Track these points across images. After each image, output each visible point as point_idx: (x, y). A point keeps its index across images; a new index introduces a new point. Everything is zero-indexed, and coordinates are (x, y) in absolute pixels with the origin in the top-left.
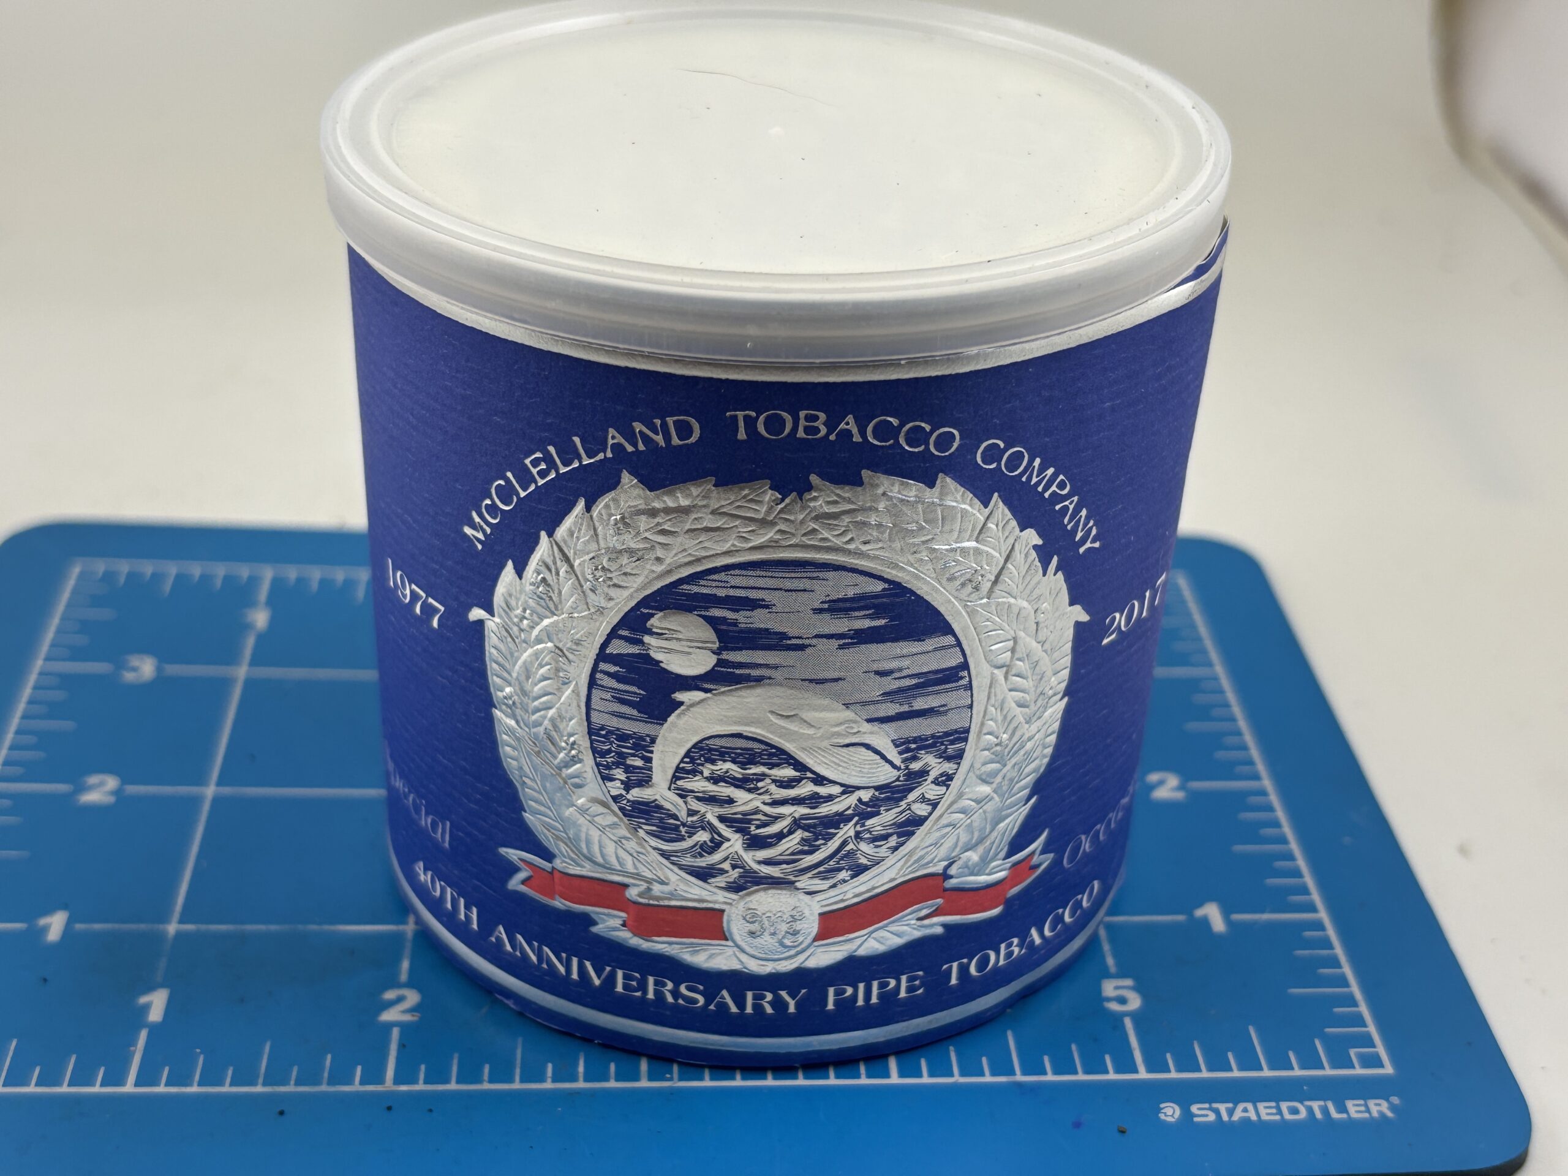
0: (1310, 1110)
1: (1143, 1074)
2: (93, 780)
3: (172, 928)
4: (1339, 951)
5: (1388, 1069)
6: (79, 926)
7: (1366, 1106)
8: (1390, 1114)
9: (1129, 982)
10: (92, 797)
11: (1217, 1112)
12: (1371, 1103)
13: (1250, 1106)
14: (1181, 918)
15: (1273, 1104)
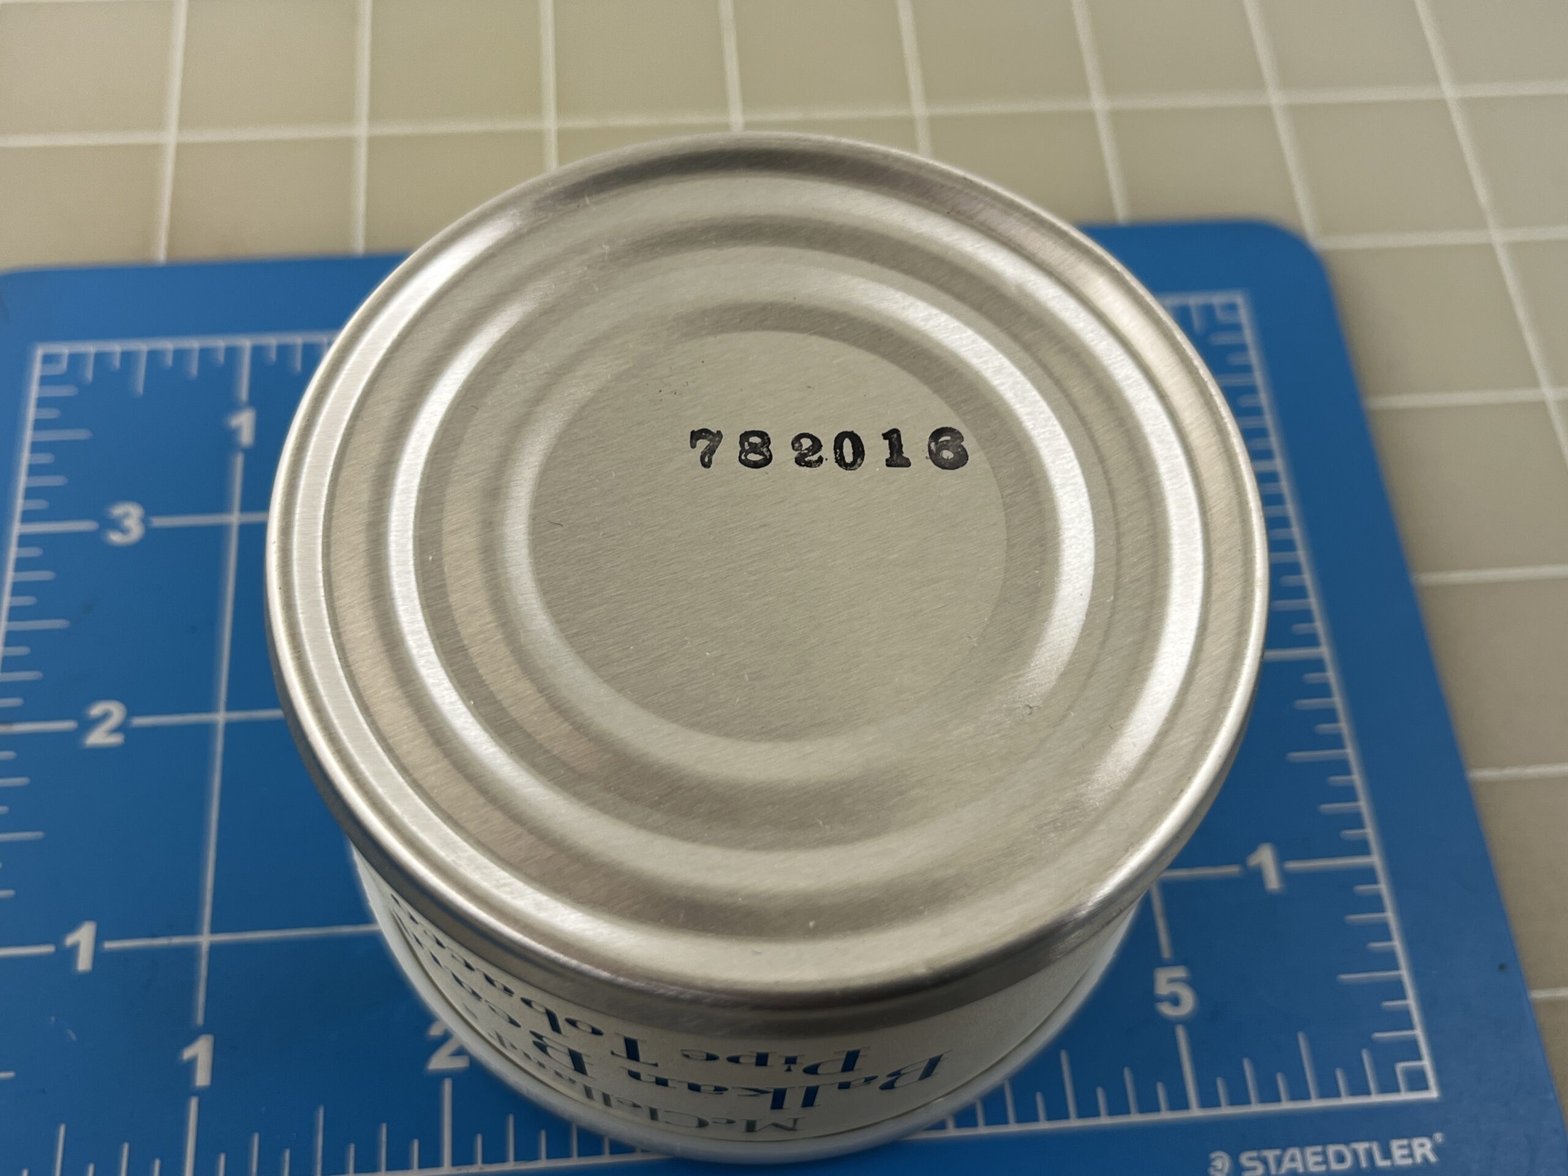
0: (1355, 1154)
1: (1196, 1112)
2: (96, 710)
3: (205, 940)
4: (1390, 915)
5: (1433, 1094)
6: (109, 945)
7: (1410, 1147)
8: (1432, 1158)
9: (1180, 972)
10: (98, 738)
11: (1265, 1162)
12: (1416, 1142)
13: (1295, 1151)
14: (1233, 870)
15: (1319, 1149)
